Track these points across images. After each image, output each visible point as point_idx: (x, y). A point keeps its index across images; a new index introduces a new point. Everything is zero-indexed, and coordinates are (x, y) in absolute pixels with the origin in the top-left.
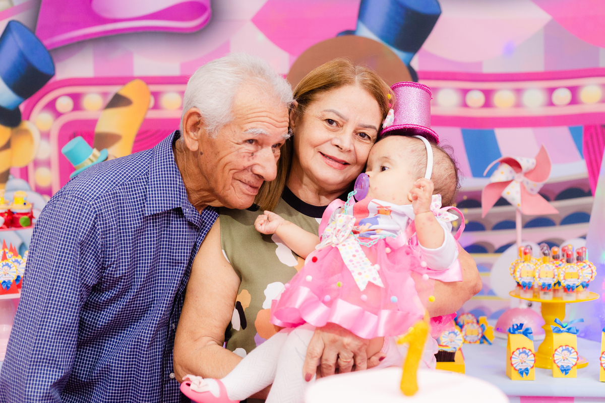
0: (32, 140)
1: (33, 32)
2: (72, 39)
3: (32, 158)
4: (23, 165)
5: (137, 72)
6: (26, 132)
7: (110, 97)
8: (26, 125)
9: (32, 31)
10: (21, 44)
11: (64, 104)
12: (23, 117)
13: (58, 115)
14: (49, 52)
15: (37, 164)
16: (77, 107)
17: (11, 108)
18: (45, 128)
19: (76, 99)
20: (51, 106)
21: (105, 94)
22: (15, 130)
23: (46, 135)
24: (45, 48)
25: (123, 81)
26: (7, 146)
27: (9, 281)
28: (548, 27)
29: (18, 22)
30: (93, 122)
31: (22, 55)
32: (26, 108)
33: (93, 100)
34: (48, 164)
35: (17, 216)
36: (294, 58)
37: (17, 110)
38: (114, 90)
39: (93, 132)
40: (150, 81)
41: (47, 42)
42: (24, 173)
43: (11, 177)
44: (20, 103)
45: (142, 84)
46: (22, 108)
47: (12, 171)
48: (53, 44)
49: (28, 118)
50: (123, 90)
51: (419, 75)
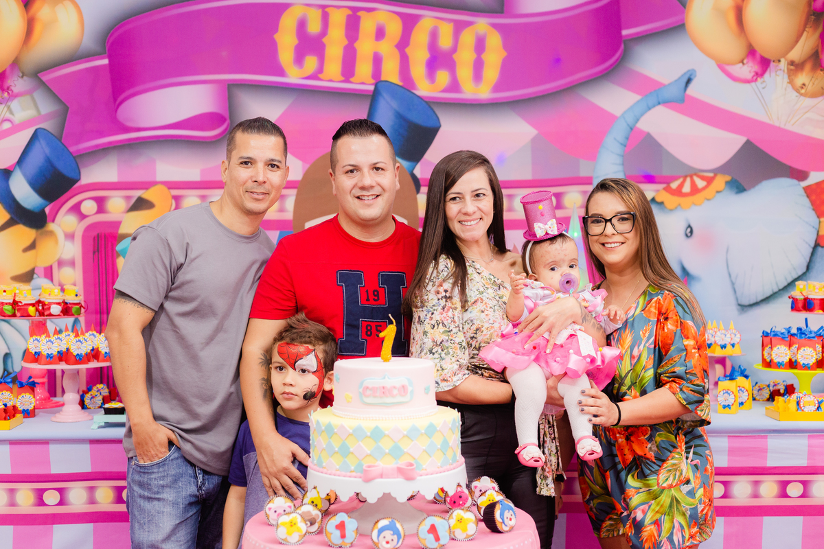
0: (56, 241)
1: (60, 141)
2: (97, 146)
3: (57, 258)
4: (47, 264)
5: (160, 177)
6: (51, 233)
7: (133, 200)
8: (51, 226)
9: (59, 139)
10: (47, 150)
11: (89, 207)
12: (48, 219)
13: (83, 217)
14: (74, 158)
15: (61, 263)
16: (101, 209)
17: (37, 210)
18: (69, 230)
19: (101, 202)
20: (76, 209)
21: (128, 198)
22: (40, 231)
23: (70, 236)
24: (71, 153)
25: (146, 185)
26: (32, 246)
27: (81, 354)
28: (534, 140)
29: (45, 129)
30: (117, 224)
31: (48, 161)
32: (50, 211)
33: (117, 204)
34: (72, 263)
35: (70, 306)
36: (308, 166)
37: (43, 211)
38: (137, 194)
39: (117, 233)
40: (171, 185)
41: (73, 149)
42: (49, 273)
43: (35, 276)
44: (46, 206)
45: (164, 188)
46: (47, 210)
47: (35, 271)
48: (78, 151)
49: (53, 221)
50: (147, 195)
51: (421, 182)
